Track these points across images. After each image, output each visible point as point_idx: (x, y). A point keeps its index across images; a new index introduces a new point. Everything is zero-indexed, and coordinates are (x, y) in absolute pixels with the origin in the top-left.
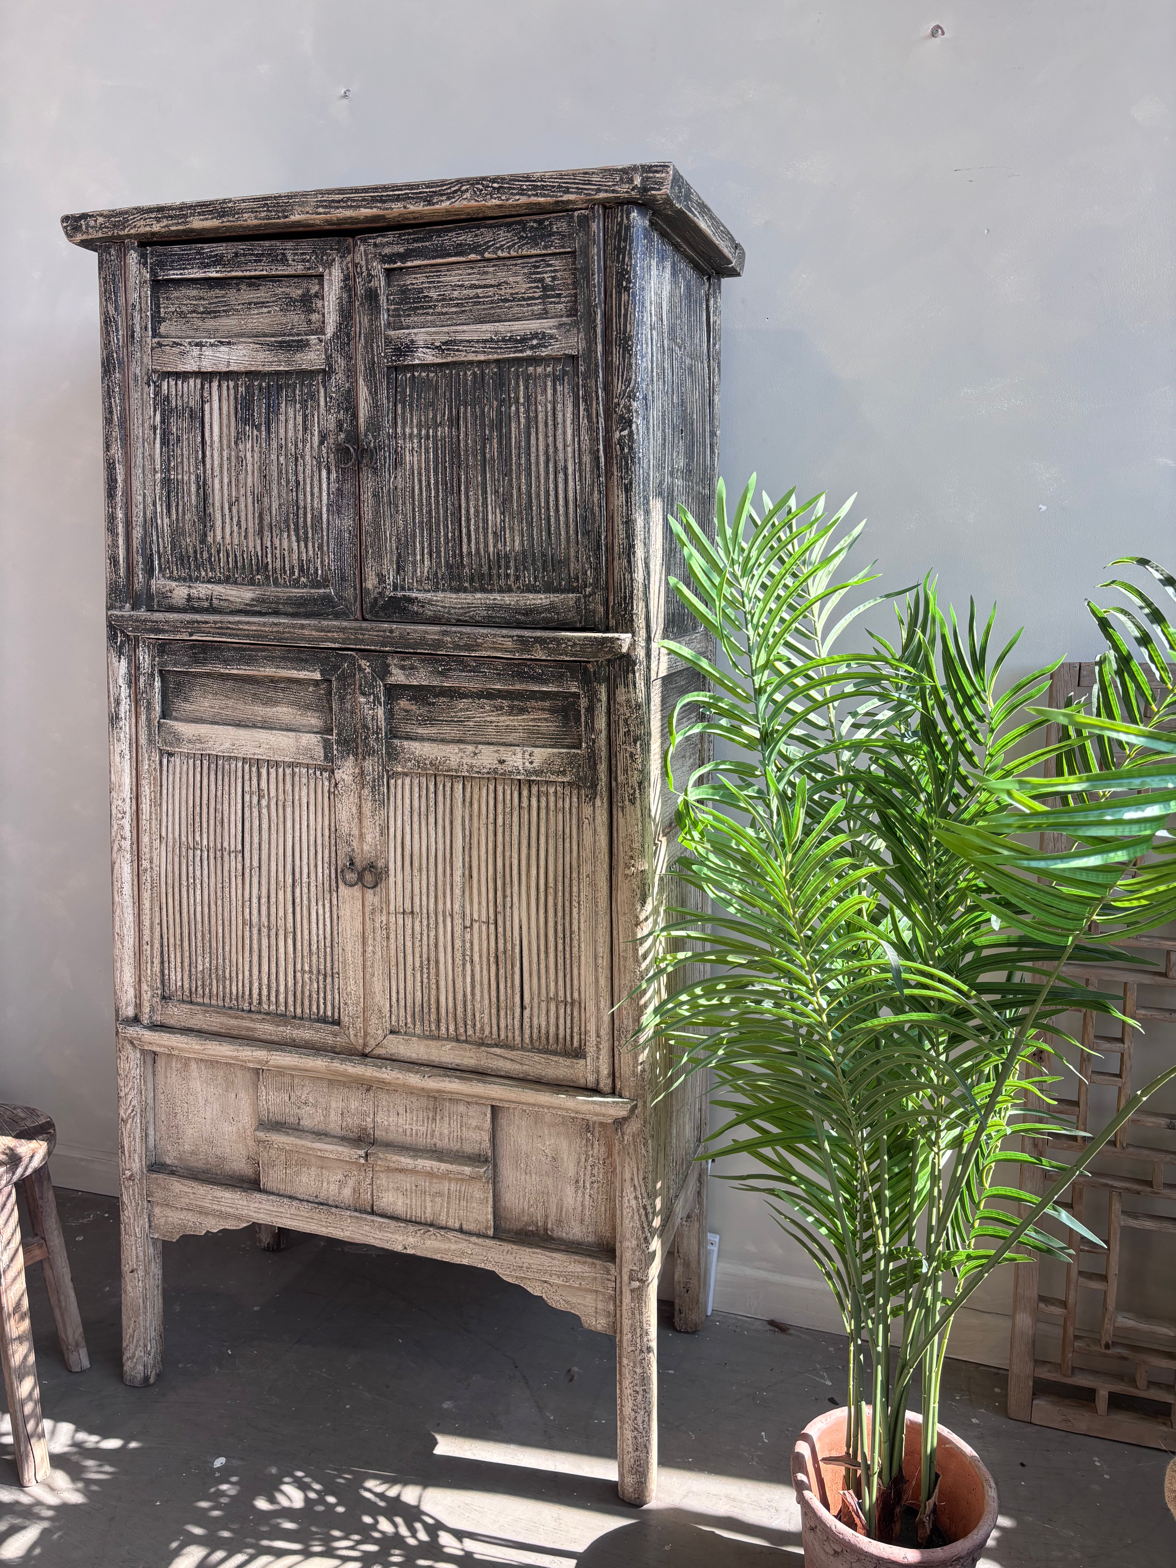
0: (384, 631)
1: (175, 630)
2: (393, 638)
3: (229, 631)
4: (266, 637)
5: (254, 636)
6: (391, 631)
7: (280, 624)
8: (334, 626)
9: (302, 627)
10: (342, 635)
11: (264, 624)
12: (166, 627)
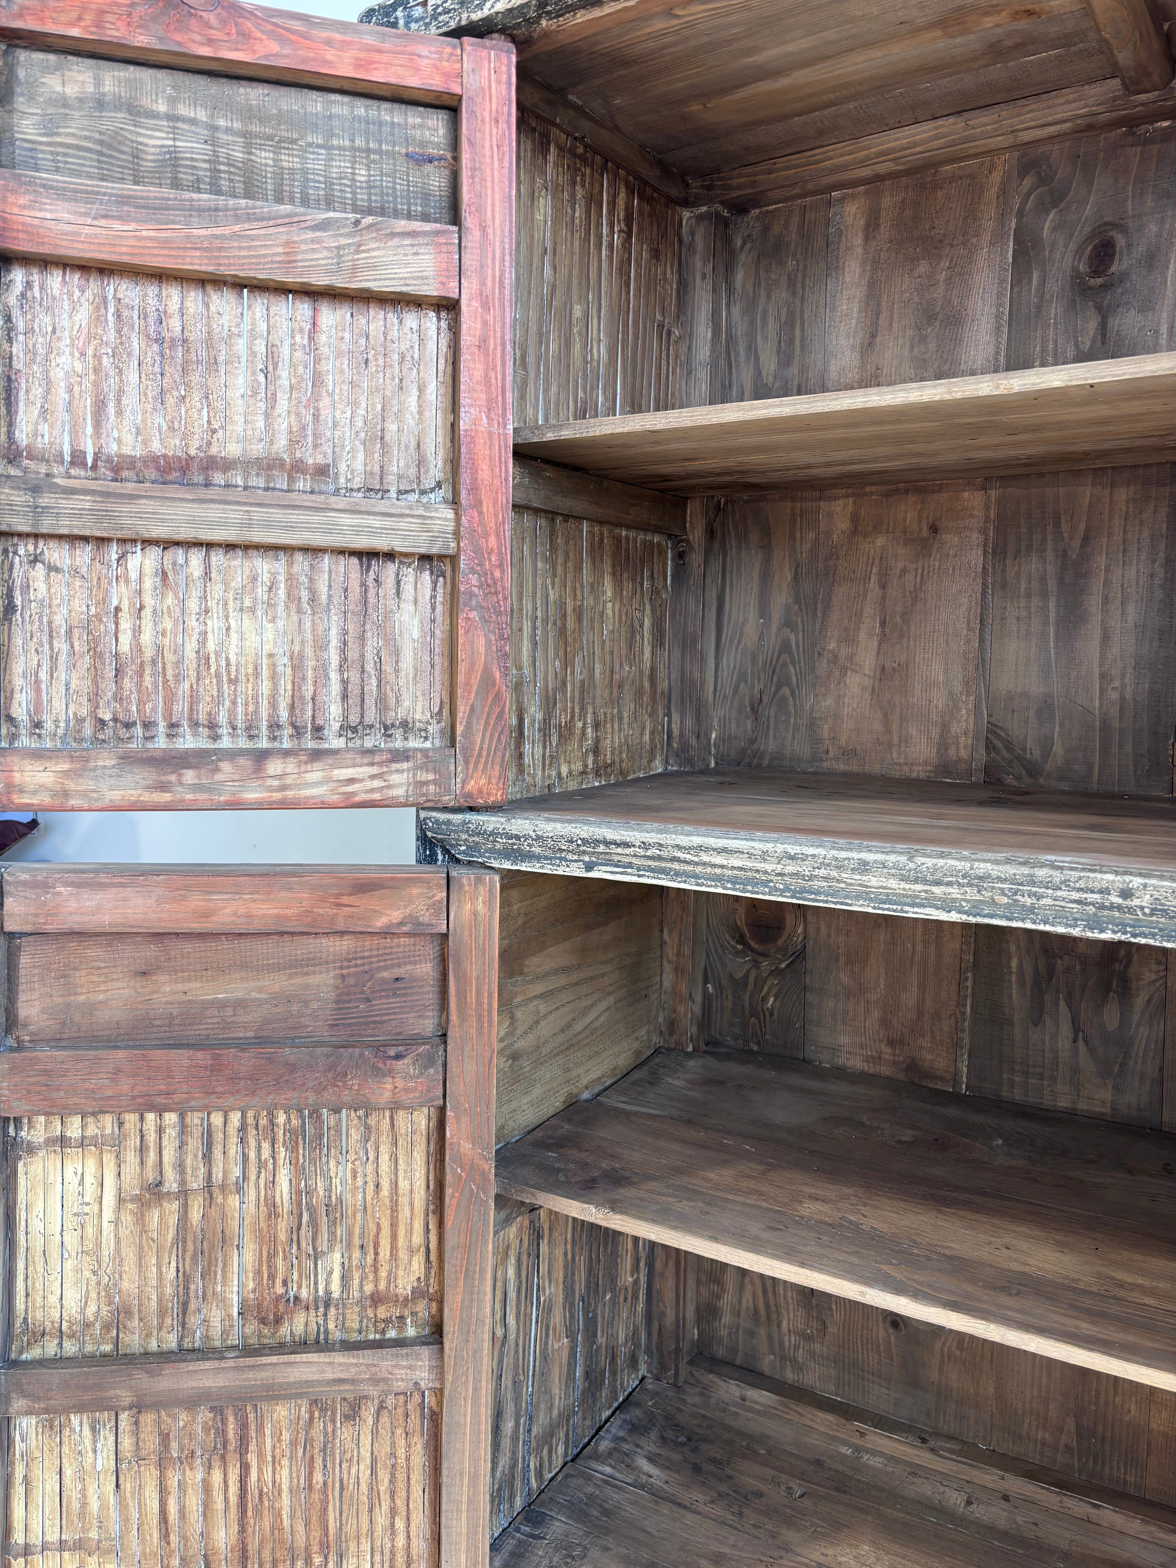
0: (1102, 891)
1: (556, 854)
2: (1131, 910)
3: (676, 866)
4: (765, 884)
5: (734, 881)
6: (1126, 894)
7: (804, 858)
8: (953, 872)
9: (864, 867)
10: (972, 894)
11: (764, 856)
12: (537, 850)
